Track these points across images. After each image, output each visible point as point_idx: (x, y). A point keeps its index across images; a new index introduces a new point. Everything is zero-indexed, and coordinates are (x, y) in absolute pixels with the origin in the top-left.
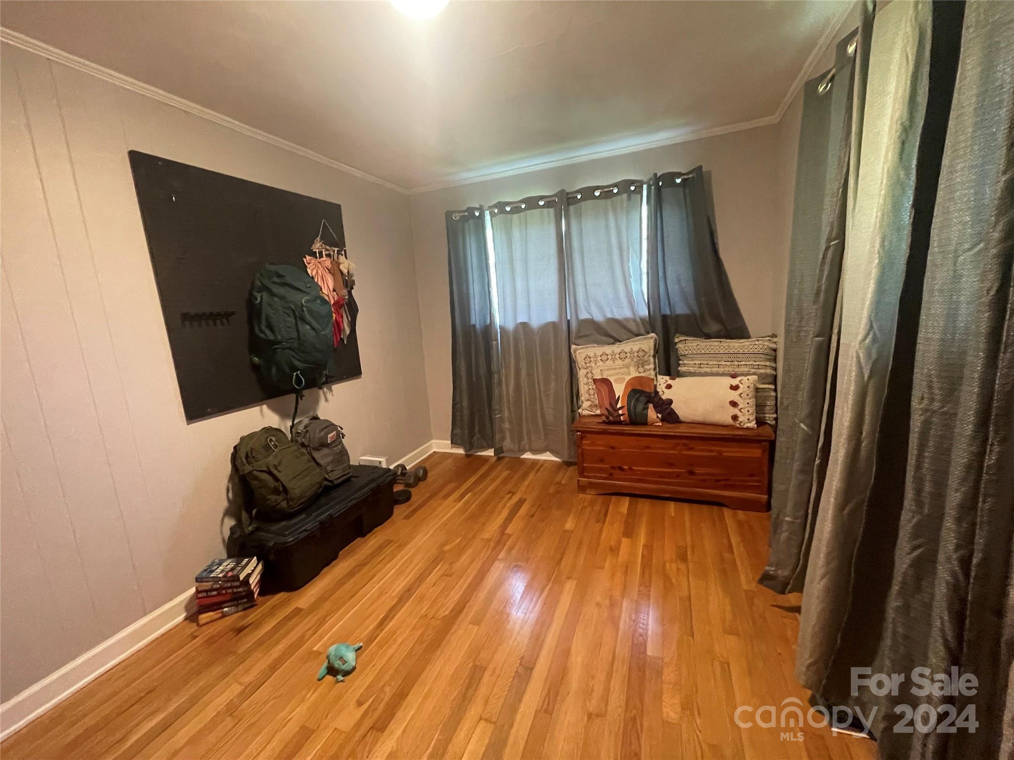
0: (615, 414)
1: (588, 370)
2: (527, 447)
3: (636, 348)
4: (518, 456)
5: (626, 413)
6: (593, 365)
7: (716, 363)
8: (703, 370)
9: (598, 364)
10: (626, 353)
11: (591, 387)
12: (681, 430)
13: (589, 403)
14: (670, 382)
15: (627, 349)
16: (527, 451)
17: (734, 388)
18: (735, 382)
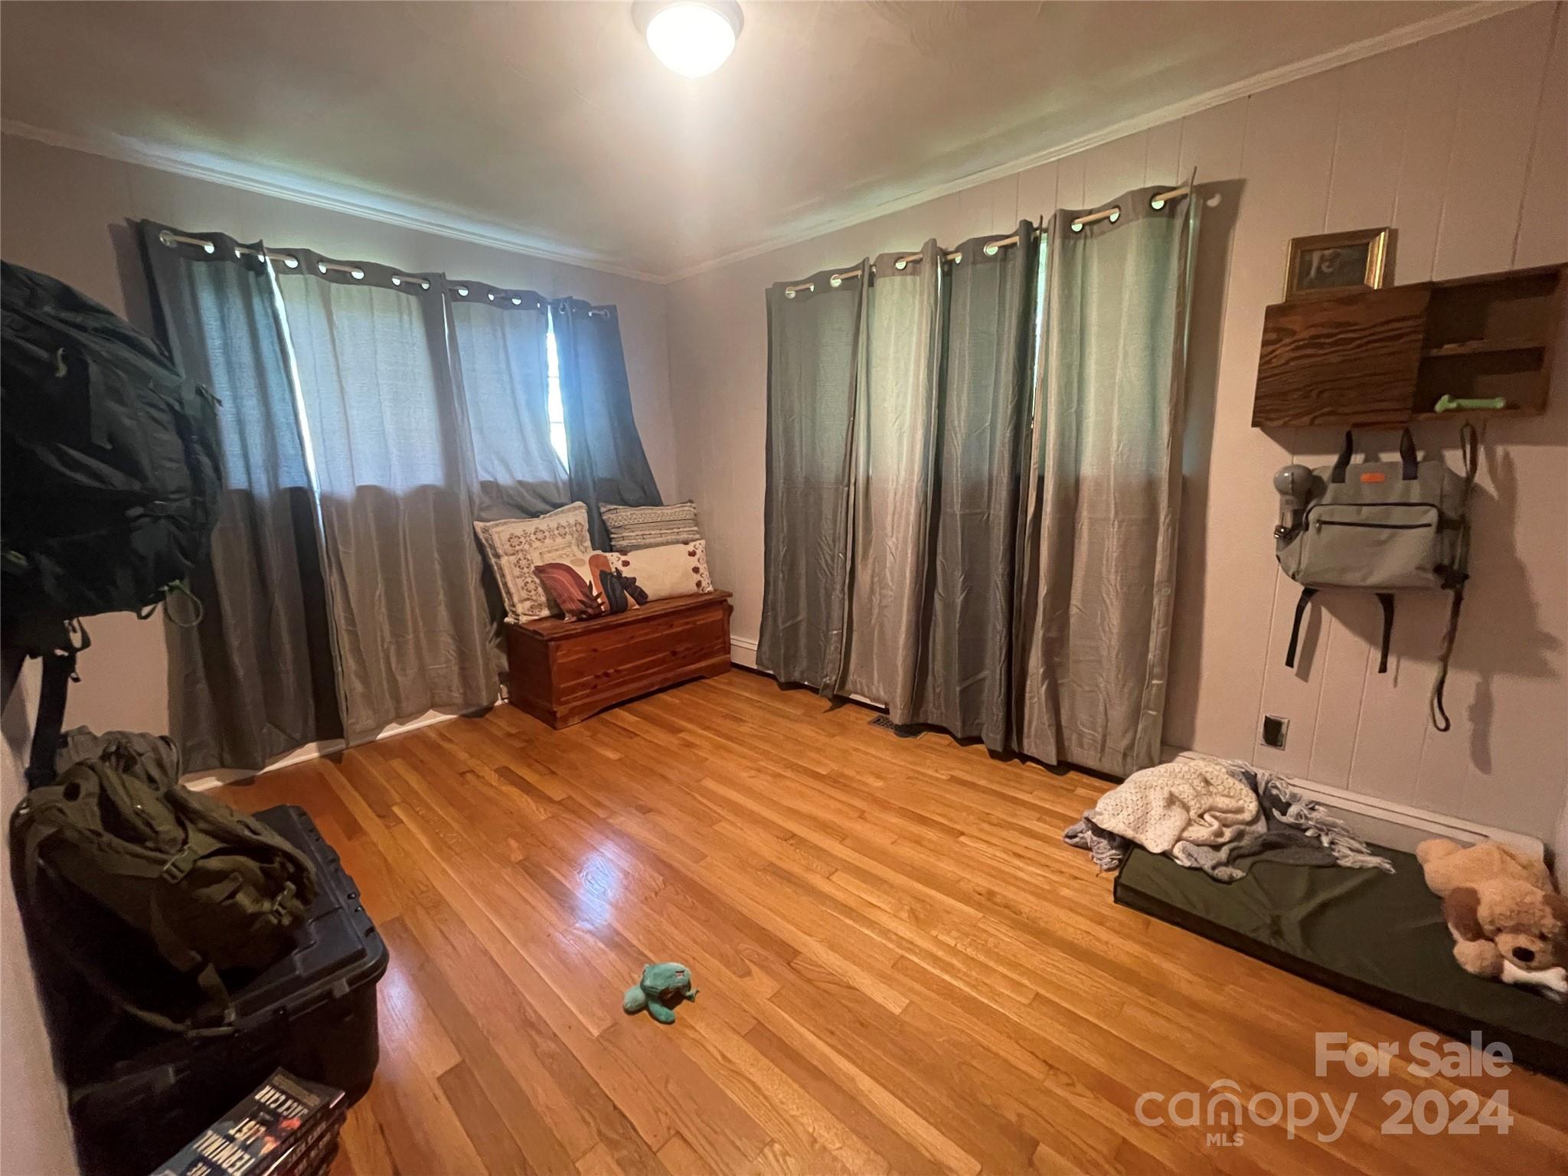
0: (595, 605)
1: (520, 555)
2: (392, 714)
3: (553, 525)
4: (370, 738)
5: (606, 600)
6: (527, 547)
7: (658, 532)
8: (648, 541)
9: (534, 546)
10: (544, 532)
11: (529, 580)
12: (659, 609)
13: (528, 604)
14: (623, 558)
15: (544, 527)
16: (390, 722)
17: (692, 554)
18: (690, 547)
